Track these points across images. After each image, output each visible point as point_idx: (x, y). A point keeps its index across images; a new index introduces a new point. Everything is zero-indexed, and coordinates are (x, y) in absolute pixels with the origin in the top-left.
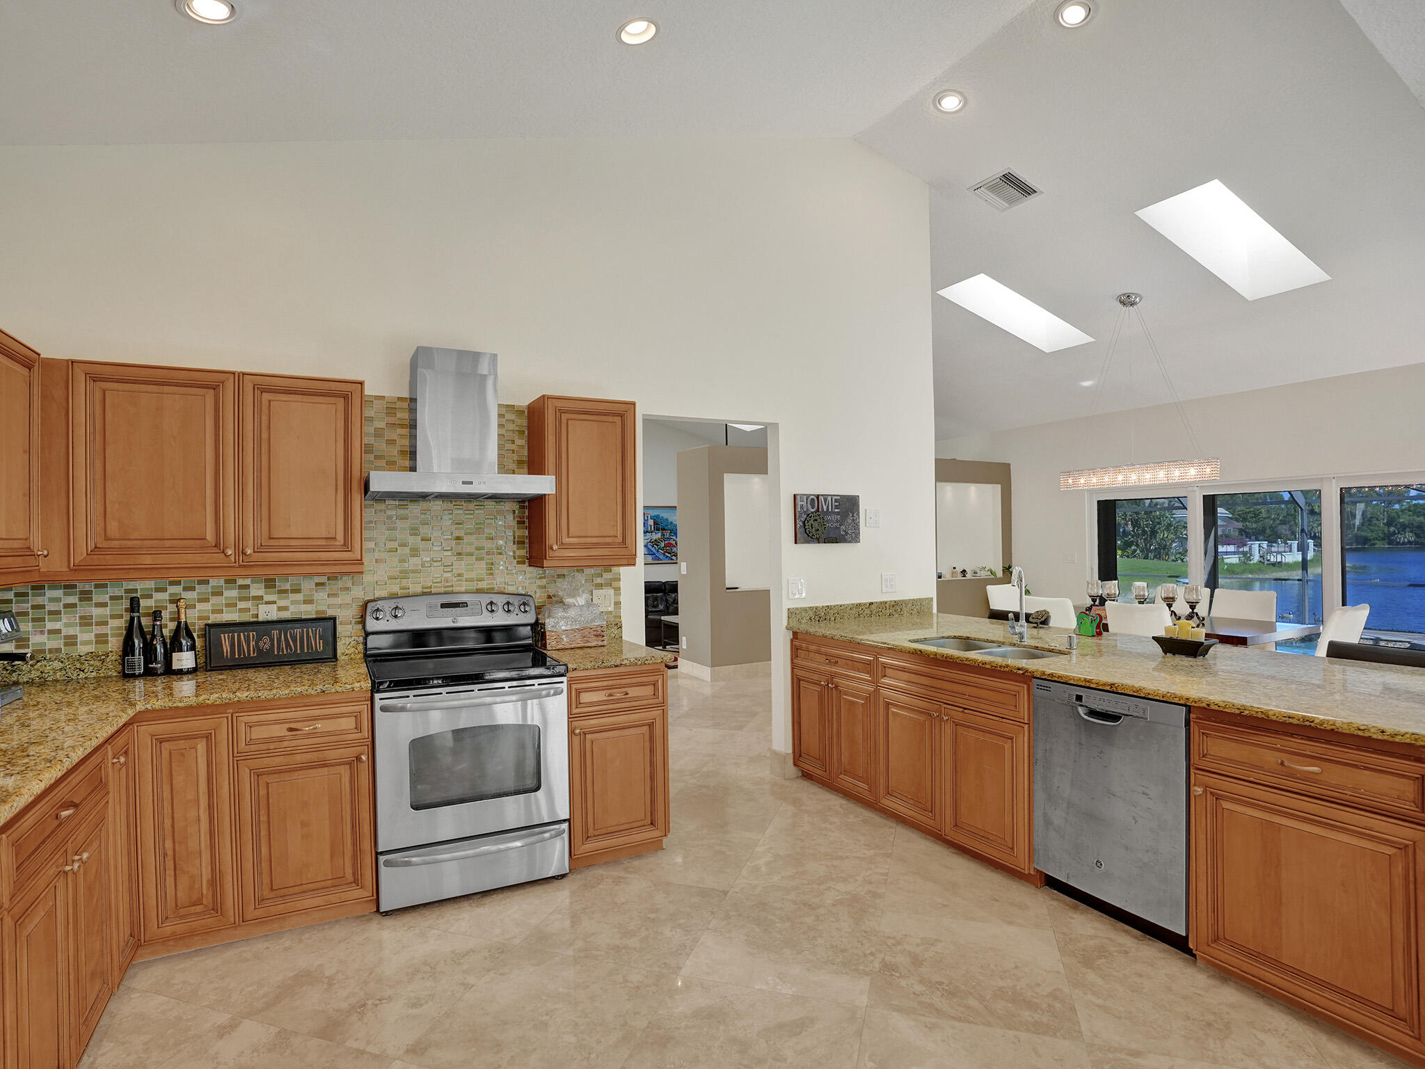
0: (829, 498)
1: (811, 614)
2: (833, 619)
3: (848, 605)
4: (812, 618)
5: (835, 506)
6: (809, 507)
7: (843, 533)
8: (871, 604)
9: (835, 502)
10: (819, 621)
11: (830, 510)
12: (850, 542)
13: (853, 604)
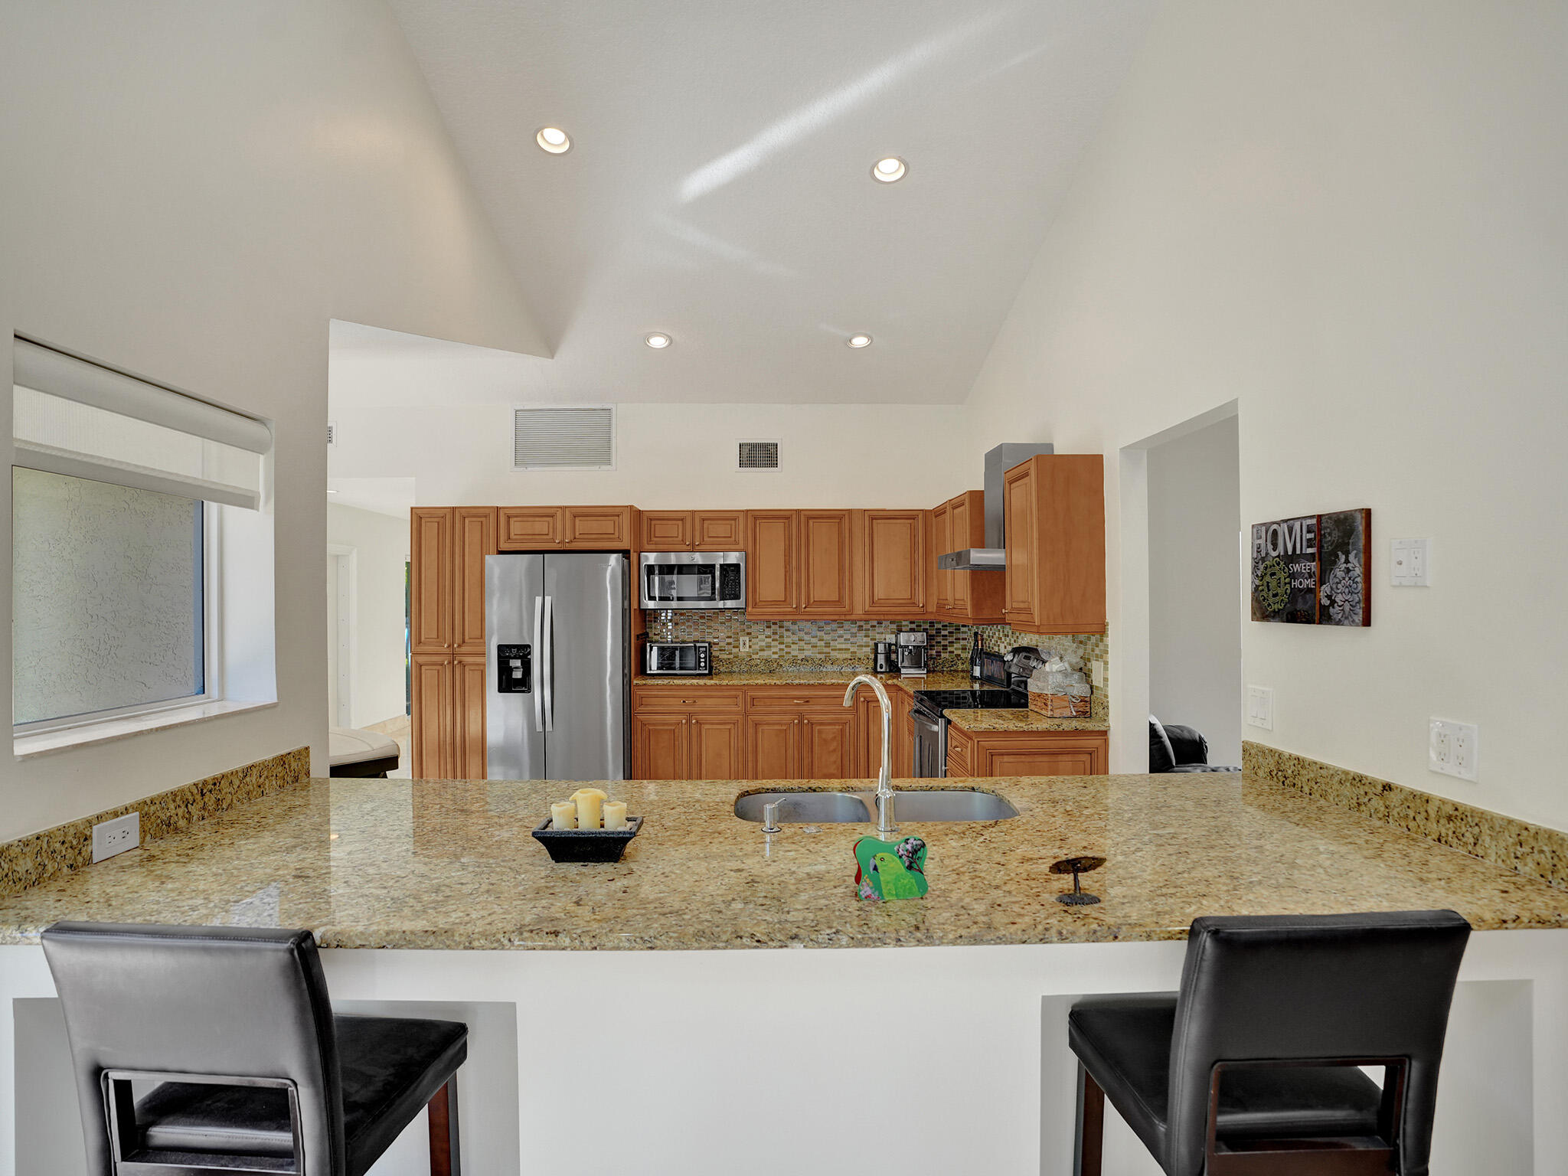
0: (1297, 525)
1: (1271, 762)
2: (1306, 789)
3: (1337, 771)
4: (1274, 773)
5: (1309, 540)
6: (1270, 547)
7: (1326, 602)
8: (1387, 787)
9: (1309, 532)
10: (1283, 782)
11: (1298, 552)
12: (1339, 623)
13: (1346, 773)
